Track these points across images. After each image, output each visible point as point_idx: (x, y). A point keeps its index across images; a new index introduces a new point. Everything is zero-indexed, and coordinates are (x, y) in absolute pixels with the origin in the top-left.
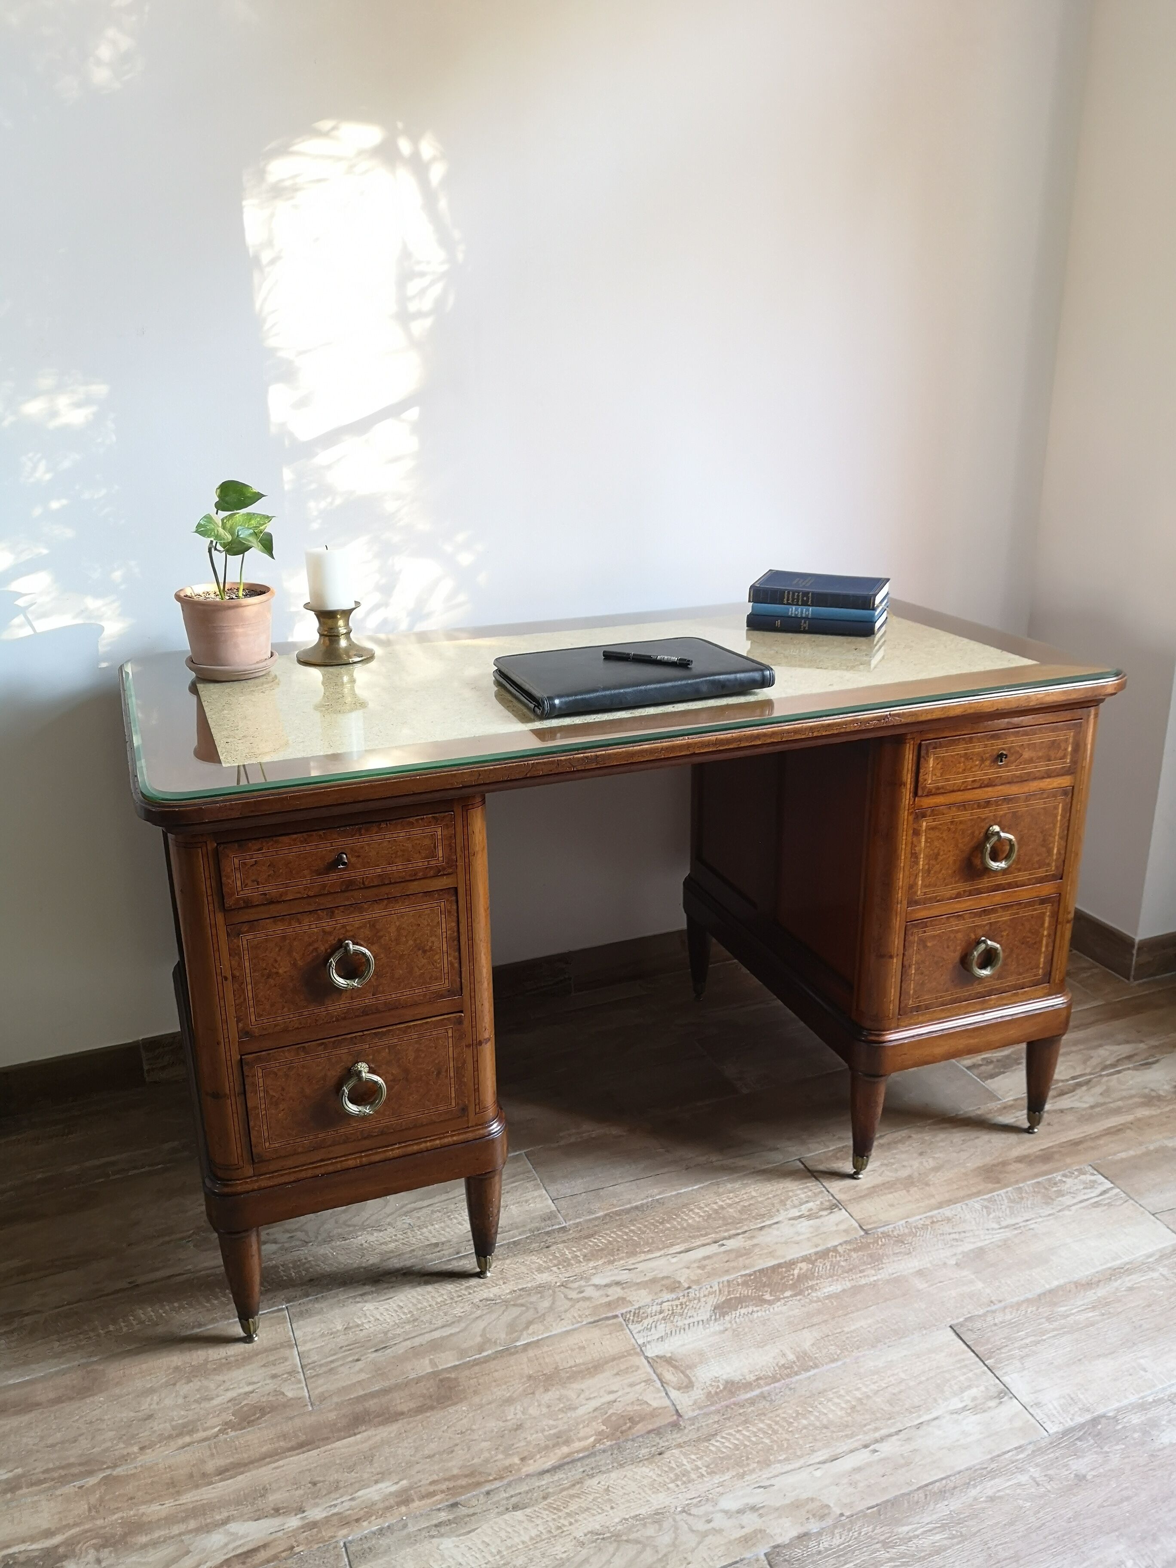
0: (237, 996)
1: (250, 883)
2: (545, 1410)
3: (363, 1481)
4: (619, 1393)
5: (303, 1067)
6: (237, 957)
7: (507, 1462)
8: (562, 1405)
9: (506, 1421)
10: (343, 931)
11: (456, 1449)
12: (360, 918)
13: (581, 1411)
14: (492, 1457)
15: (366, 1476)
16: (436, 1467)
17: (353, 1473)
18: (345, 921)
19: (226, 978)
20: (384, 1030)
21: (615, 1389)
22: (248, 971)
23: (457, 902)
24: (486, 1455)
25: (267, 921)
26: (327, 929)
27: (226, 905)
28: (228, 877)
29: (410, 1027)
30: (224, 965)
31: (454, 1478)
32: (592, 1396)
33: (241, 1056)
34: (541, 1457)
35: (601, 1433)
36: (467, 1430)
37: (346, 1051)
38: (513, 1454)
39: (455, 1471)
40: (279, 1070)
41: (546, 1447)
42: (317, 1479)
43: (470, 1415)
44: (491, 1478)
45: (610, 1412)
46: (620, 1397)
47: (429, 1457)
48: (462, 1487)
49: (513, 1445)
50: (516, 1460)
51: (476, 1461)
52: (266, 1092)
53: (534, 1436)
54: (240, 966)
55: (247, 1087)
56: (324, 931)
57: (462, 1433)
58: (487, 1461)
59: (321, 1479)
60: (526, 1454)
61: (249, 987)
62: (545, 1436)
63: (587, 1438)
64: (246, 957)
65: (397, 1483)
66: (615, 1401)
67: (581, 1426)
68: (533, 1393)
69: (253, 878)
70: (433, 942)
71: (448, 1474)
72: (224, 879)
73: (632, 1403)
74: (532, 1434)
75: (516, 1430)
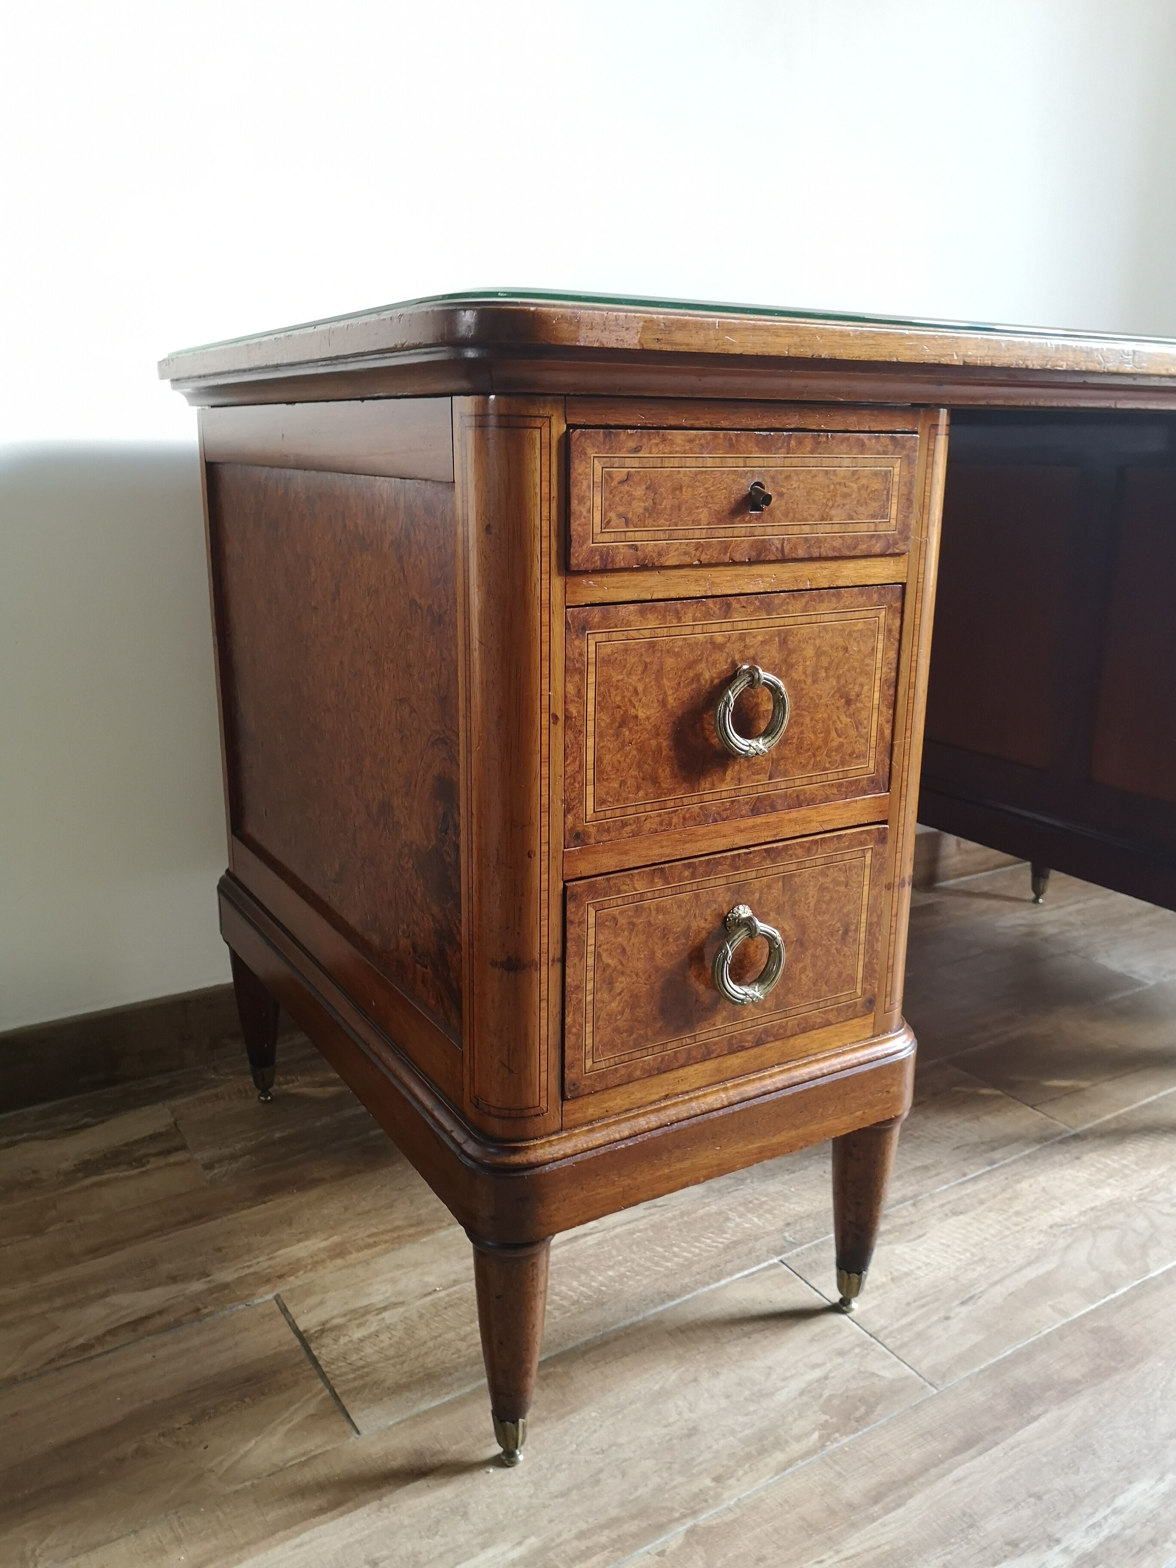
0: (570, 759)
1: (615, 521)
2: (724, 1403)
3: (460, 1547)
4: (829, 1366)
5: (659, 909)
6: (577, 678)
7: (695, 1488)
8: (747, 1393)
9: (669, 1425)
10: (739, 645)
11: (602, 1476)
12: (767, 623)
13: (782, 1397)
14: (666, 1483)
15: (461, 1539)
16: (578, 1510)
17: (437, 1538)
18: (745, 625)
19: (556, 718)
20: (780, 844)
21: (819, 1362)
22: (591, 708)
23: (902, 613)
24: (655, 1480)
25: (631, 607)
26: (719, 639)
27: (573, 561)
28: (582, 500)
29: (816, 841)
30: (555, 692)
31: (614, 1522)
32: (788, 1374)
33: (565, 882)
34: (746, 1473)
35: (824, 1426)
36: (610, 1446)
37: (722, 881)
38: (700, 1473)
39: (614, 1512)
40: (621, 913)
41: (749, 1457)
42: (377, 1555)
43: (607, 1423)
44: (677, 1515)
45: (826, 1394)
46: (830, 1371)
47: (562, 1494)
48: (634, 1536)
49: (693, 1459)
50: (707, 1482)
51: (641, 1491)
52: (598, 956)
53: (722, 1442)
54: (580, 694)
55: (569, 944)
56: (713, 643)
57: (603, 1451)
58: (660, 1489)
59: (385, 1553)
60: (720, 1470)
61: (590, 742)
62: (740, 1440)
63: (808, 1434)
64: (592, 679)
65: (520, 1543)
66: (826, 1378)
67: (790, 1419)
68: (695, 1380)
69: (621, 509)
70: (862, 685)
71: (603, 1519)
72: (574, 503)
73: (854, 1378)
74: (717, 1440)
75: (689, 1436)
